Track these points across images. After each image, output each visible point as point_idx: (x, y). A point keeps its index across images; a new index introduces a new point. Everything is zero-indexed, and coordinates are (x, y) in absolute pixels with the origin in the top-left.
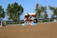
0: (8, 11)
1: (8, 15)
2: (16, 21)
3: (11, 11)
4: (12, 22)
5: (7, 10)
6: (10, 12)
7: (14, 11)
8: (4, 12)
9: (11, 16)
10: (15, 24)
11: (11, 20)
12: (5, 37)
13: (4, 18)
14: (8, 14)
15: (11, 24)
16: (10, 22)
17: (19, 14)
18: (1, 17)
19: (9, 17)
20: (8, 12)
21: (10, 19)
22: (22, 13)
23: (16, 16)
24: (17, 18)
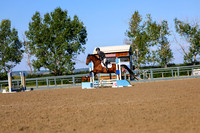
0: (31, 38)
1: (31, 54)
2: (59, 73)
3: (42, 38)
4: (47, 78)
5: (27, 34)
6: (40, 42)
7: (53, 39)
8: (17, 41)
9: (42, 54)
10: (59, 83)
11: (42, 69)
12: (22, 129)
13: (18, 61)
14: (32, 47)
15: (44, 83)
16: (39, 76)
17: (71, 50)
18: (8, 59)
19: (36, 59)
20: (34, 43)
21: (39, 67)
22: (82, 46)
23: (60, 54)
24: (64, 63)
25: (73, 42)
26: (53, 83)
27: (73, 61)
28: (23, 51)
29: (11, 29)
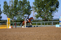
0: (35, 5)
2: (46, 20)
5: (34, 3)
6: (39, 7)
7: (45, 6)
8: (29, 6)
9: (39, 12)
16: (38, 21)
17: (52, 11)
19: (37, 14)
20: (36, 7)
21: (38, 18)
22: (57, 9)
24: (49, 16)
25: (53, 7)
26: (43, 24)
27: (53, 15)
28: (31, 10)
29: (27, 1)
